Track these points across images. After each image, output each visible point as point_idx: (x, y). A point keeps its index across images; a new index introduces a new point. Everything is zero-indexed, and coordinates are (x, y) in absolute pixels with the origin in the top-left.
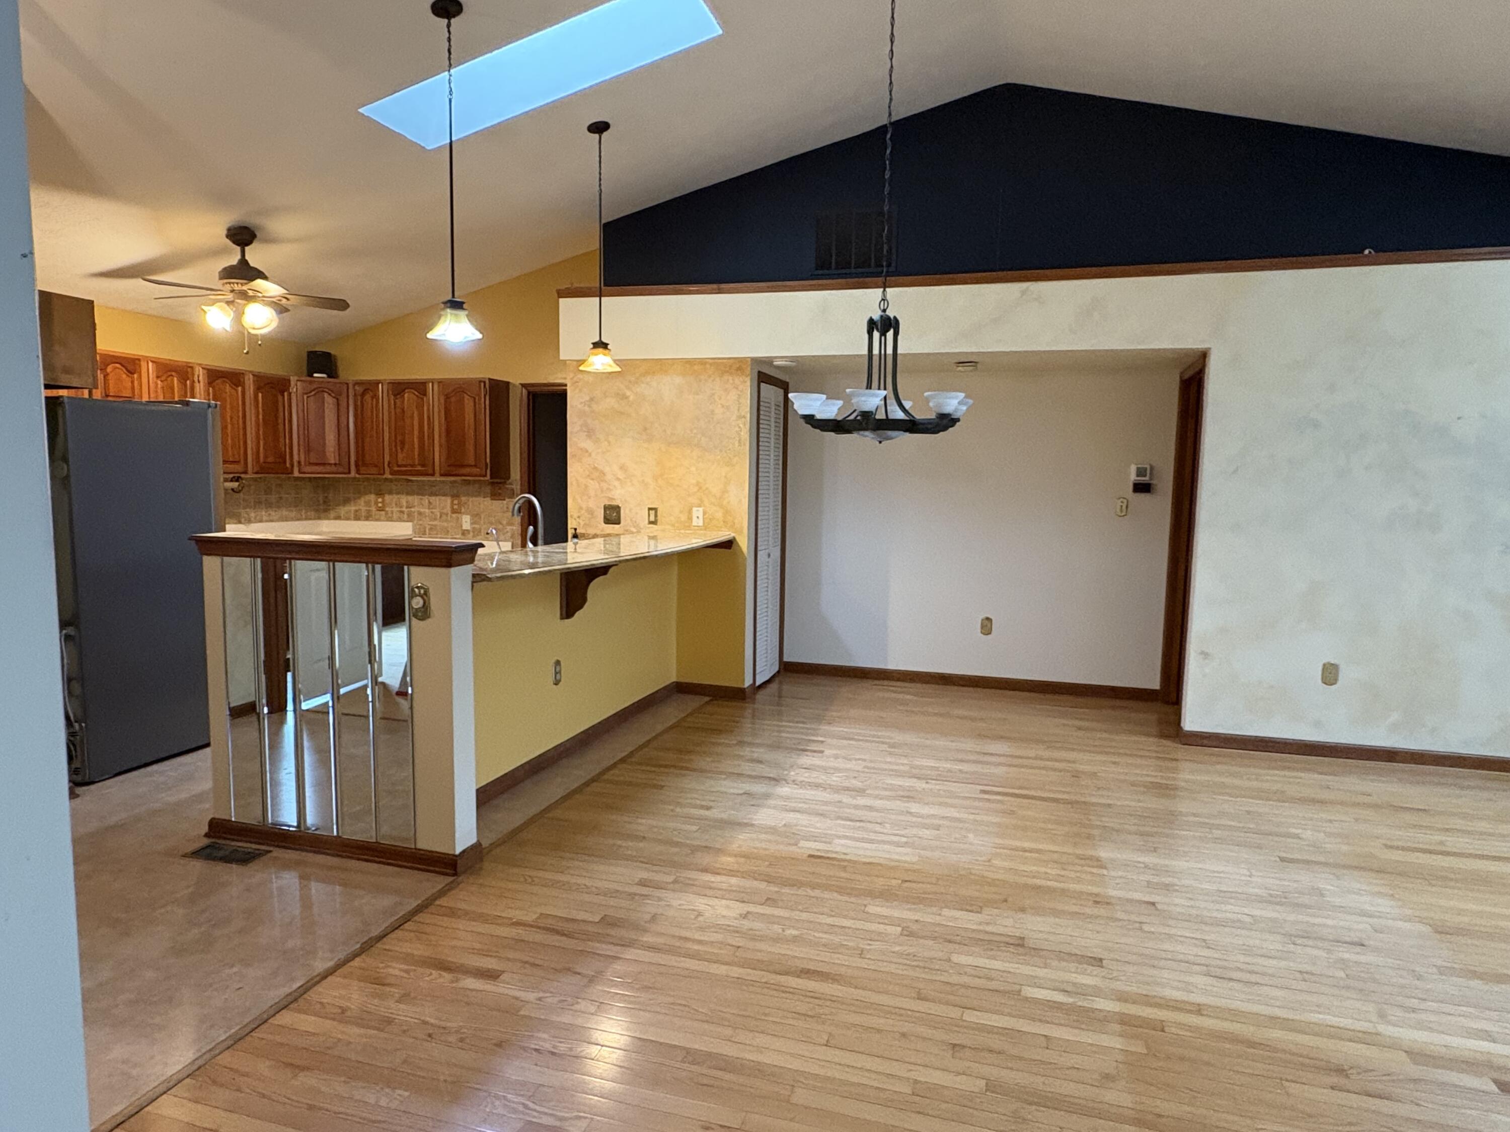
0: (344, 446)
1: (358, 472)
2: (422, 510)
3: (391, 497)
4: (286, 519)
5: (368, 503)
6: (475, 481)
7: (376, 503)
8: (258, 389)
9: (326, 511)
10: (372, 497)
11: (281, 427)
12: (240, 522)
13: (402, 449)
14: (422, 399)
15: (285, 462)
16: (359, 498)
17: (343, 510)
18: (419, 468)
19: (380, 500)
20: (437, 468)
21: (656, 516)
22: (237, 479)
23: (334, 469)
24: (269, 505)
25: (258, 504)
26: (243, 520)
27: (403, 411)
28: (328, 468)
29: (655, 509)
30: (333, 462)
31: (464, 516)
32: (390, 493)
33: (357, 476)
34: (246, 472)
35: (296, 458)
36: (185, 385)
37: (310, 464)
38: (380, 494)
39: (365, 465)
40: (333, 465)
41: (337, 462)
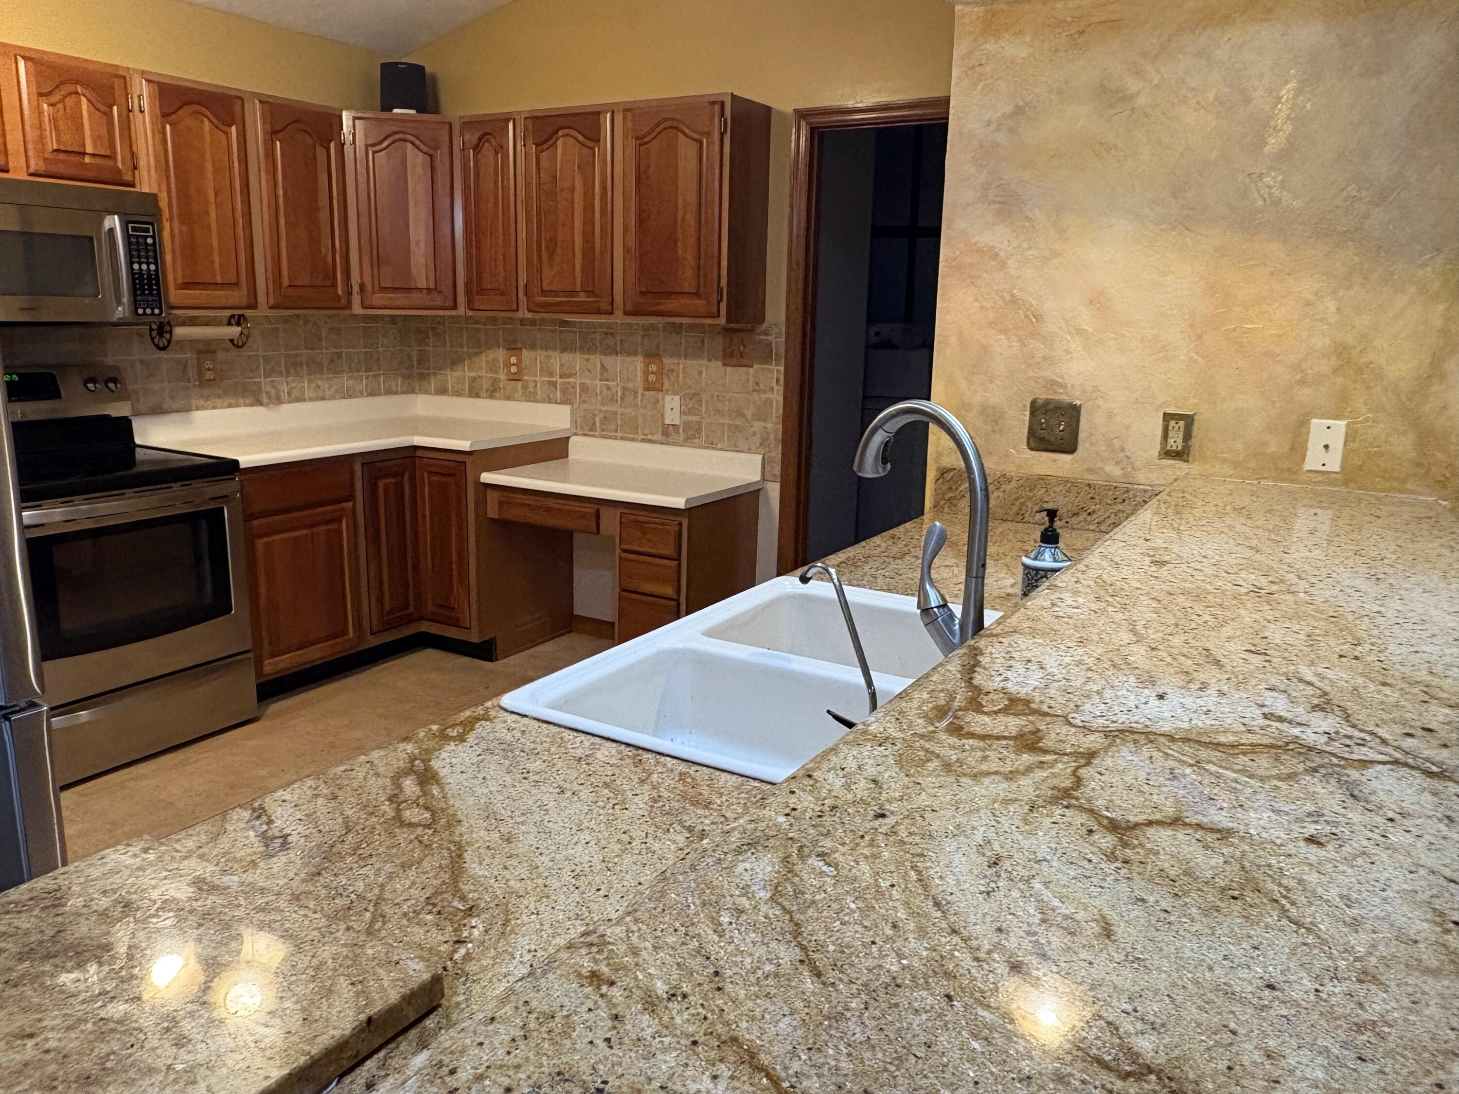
0: (446, 255)
1: (470, 306)
2: (588, 382)
3: (532, 354)
4: (349, 394)
5: (493, 366)
6: (691, 327)
7: (508, 365)
8: (273, 133)
9: (422, 377)
10: (500, 354)
11: (324, 215)
12: (261, 404)
13: (550, 257)
14: (593, 149)
15: (334, 285)
16: (477, 354)
17: (451, 377)
18: (582, 298)
19: (513, 360)
20: (618, 298)
21: (1188, 436)
22: (239, 320)
23: (425, 299)
24: (315, 368)
25: (294, 366)
26: (265, 400)
27: (555, 177)
28: (415, 298)
29: (1189, 420)
30: (424, 285)
31: (668, 398)
32: (532, 347)
33: (470, 313)
34: (253, 306)
35: (355, 279)
36: (109, 115)
37: (383, 289)
38: (513, 348)
39: (482, 291)
40: (425, 291)
41: (432, 286)
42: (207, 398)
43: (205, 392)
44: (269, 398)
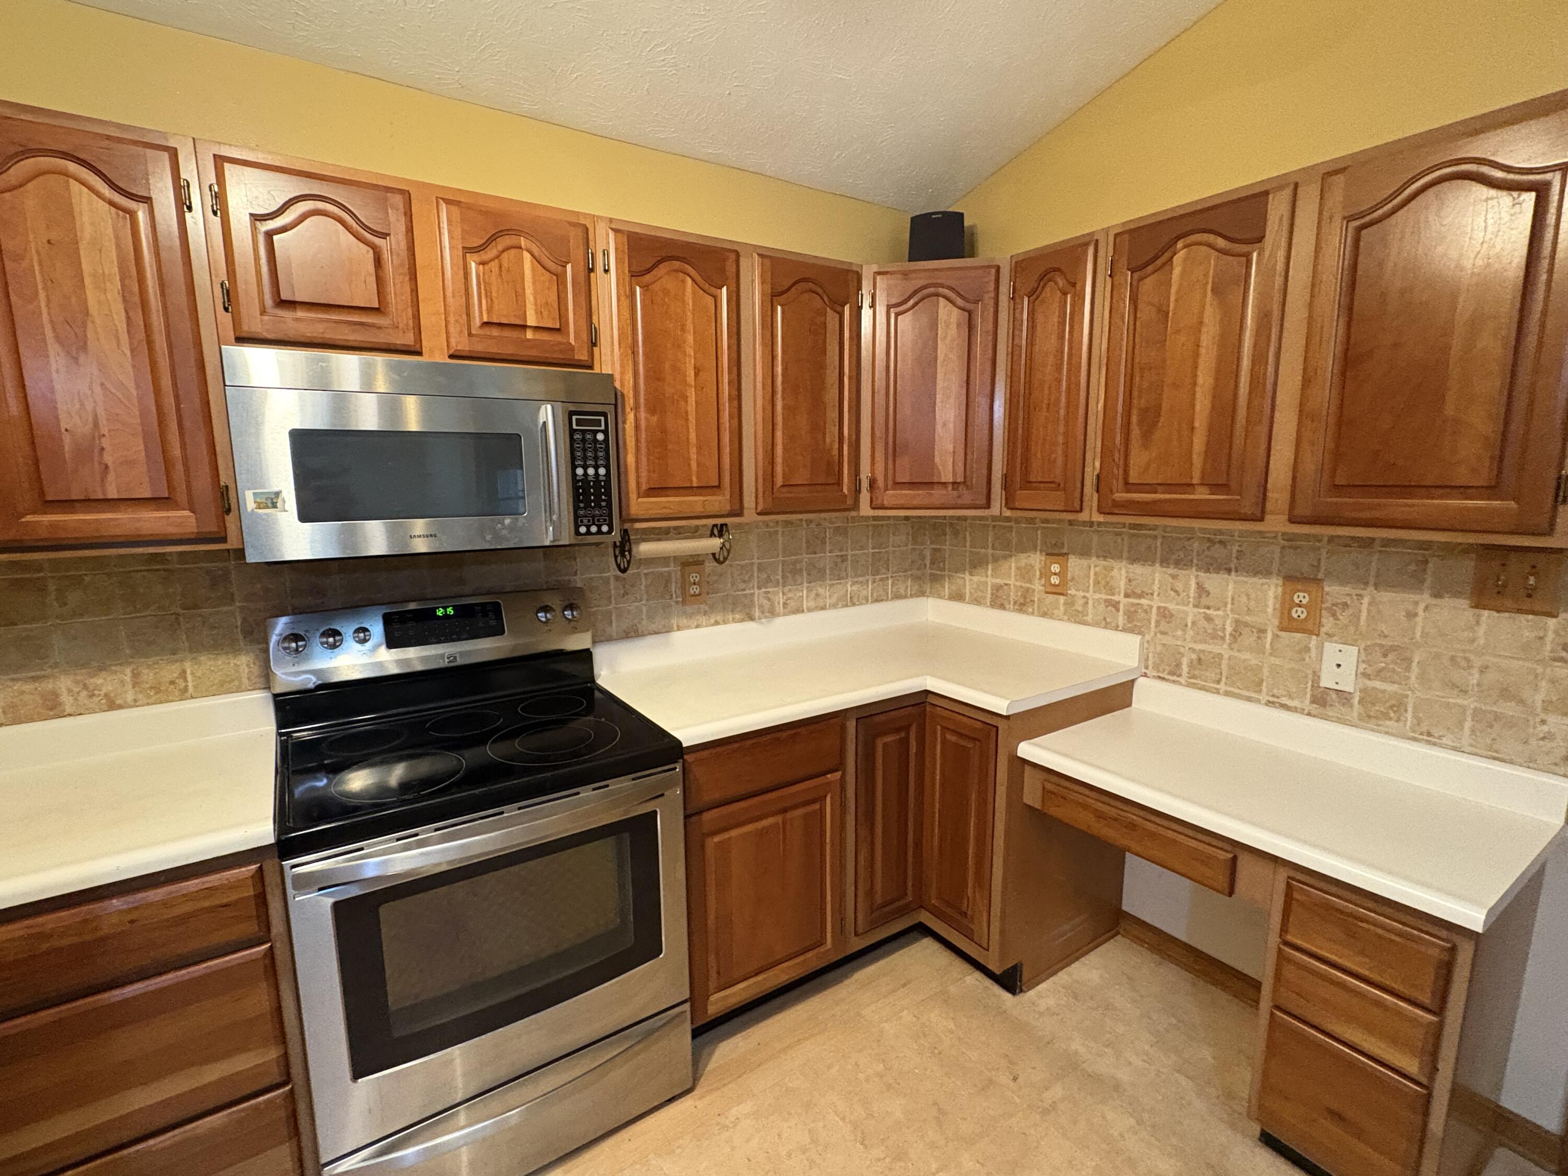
0: (979, 436)
1: (1009, 503)
2: (1171, 606)
3: (1084, 562)
4: (851, 602)
5: (1025, 573)
7: (1046, 574)
8: (774, 295)
9: (936, 579)
10: (1036, 559)
11: (832, 394)
12: (751, 618)
13: (1147, 436)
14: (1248, 256)
15: (839, 483)
16: (1006, 557)
17: (969, 581)
18: (1202, 494)
19: (1055, 568)
20: (1278, 495)
22: (721, 530)
23: (948, 495)
24: (817, 574)
25: (792, 573)
26: (757, 614)
27: (1163, 313)
28: (938, 495)
30: (948, 477)
31: (1331, 648)
32: (1085, 553)
33: (1008, 513)
34: (740, 514)
35: (865, 473)
36: (560, 278)
37: (897, 485)
38: (1056, 552)
39: (1027, 484)
40: (950, 488)
41: (960, 479)
42: (690, 616)
43: (688, 609)
44: (763, 612)
